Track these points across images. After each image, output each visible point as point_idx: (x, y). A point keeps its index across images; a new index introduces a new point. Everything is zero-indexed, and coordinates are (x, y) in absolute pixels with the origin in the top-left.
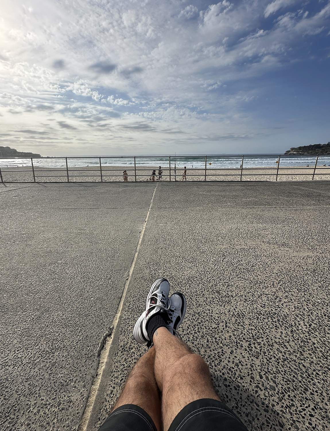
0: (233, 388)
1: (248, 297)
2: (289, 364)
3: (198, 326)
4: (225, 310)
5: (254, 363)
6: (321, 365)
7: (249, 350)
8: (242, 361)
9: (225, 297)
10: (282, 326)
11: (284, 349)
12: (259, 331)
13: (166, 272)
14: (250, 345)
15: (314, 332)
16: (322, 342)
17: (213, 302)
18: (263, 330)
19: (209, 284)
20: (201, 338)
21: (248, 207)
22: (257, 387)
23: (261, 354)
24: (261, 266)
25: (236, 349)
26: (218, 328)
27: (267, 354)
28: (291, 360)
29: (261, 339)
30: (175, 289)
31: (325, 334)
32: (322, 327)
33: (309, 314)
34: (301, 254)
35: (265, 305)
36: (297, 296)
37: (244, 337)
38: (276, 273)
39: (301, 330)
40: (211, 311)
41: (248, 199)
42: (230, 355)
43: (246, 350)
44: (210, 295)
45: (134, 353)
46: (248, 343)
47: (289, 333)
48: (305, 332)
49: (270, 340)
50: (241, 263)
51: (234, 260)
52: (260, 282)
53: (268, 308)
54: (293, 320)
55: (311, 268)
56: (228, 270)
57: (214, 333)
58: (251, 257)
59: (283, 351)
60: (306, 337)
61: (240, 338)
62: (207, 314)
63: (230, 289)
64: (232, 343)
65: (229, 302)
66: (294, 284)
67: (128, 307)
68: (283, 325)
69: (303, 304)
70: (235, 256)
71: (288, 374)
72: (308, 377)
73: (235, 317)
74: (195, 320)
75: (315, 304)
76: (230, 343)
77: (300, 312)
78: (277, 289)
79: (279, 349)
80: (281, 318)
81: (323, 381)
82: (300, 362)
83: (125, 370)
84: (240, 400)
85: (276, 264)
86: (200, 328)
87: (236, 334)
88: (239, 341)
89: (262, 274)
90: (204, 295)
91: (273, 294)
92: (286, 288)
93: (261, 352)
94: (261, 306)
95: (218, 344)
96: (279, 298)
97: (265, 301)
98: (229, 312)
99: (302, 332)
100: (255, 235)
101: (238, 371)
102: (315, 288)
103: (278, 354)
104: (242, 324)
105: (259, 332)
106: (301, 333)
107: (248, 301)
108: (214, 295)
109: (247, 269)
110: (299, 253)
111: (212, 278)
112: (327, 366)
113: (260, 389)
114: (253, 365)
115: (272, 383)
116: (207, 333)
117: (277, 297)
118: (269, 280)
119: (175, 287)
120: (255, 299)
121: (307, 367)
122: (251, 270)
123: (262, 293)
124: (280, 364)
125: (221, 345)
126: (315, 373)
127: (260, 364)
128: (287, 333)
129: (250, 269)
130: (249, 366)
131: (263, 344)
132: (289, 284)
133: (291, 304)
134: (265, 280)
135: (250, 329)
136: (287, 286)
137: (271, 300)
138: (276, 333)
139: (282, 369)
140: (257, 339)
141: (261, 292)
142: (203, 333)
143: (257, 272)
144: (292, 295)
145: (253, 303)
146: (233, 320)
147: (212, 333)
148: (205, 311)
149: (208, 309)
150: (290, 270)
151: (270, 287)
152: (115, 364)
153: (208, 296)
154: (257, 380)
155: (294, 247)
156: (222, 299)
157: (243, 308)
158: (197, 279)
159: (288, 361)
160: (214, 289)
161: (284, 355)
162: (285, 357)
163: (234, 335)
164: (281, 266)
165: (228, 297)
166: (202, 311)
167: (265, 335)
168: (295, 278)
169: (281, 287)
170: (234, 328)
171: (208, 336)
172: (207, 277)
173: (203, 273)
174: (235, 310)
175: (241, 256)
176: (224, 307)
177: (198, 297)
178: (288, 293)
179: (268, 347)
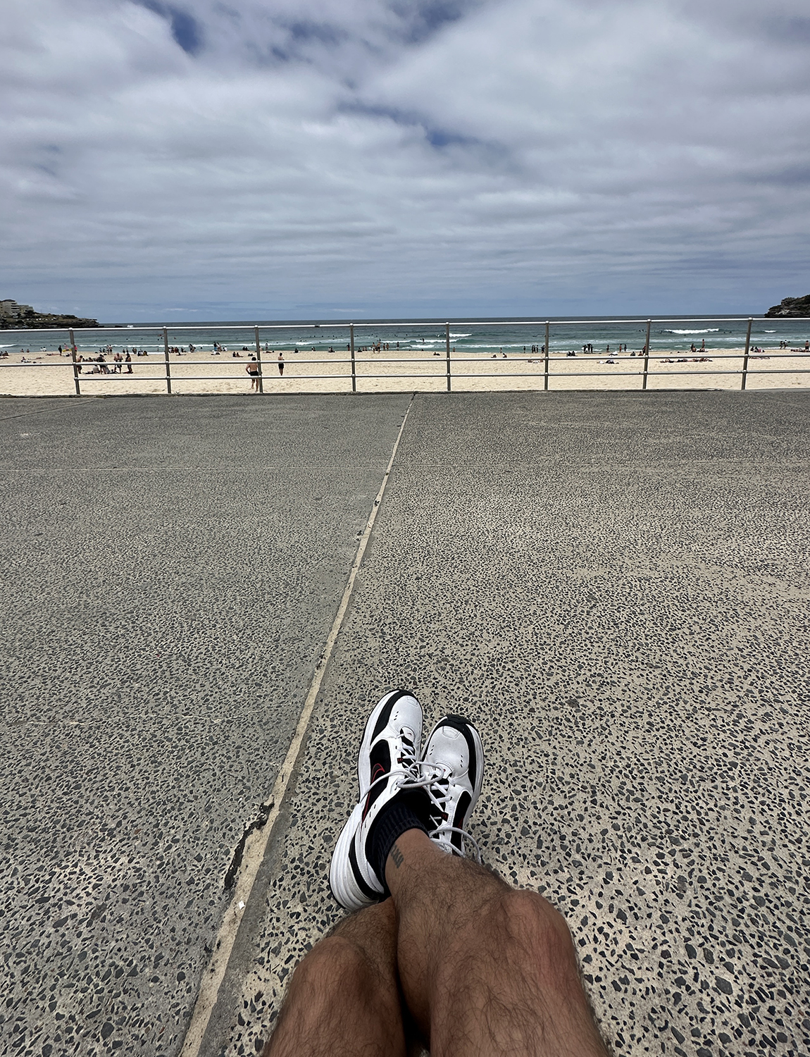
0: (610, 988)
1: (658, 719)
2: (774, 915)
3: (512, 803)
4: (592, 755)
5: (671, 913)
7: (657, 874)
8: (636, 905)
9: (594, 717)
10: (754, 800)
11: (758, 869)
12: (688, 815)
14: (661, 856)
17: (559, 733)
18: (699, 814)
19: (548, 679)
20: (520, 838)
22: (680, 982)
23: (691, 883)
24: (696, 628)
25: (619, 869)
26: (570, 808)
27: (708, 885)
28: (779, 904)
29: (693, 840)
30: (453, 693)
35: (704, 739)
36: (798, 716)
37: (645, 833)
38: (740, 649)
40: (552, 757)
42: (602, 887)
43: (648, 871)
44: (550, 710)
46: (655, 850)
49: (718, 844)
50: (641, 621)
51: (619, 612)
52: (692, 673)
53: (714, 748)
54: (786, 784)
56: (604, 639)
57: (559, 821)
58: (670, 603)
59: (755, 875)
61: (632, 837)
62: (540, 767)
64: (609, 850)
65: (604, 732)
66: (790, 679)
68: (757, 798)
70: (624, 599)
71: (768, 945)
73: (618, 774)
74: (504, 783)
76: (603, 852)
77: (806, 760)
78: (742, 694)
79: (743, 869)
80: (752, 777)
83: (299, 930)
84: (630, 1022)
85: (738, 621)
86: (519, 808)
87: (620, 824)
88: (628, 846)
89: (699, 650)
91: (729, 708)
93: (694, 878)
94: (695, 744)
95: (570, 856)
96: (746, 720)
97: (707, 729)
98: (604, 762)
101: (626, 933)
103: (743, 886)
104: (638, 795)
105: (685, 819)
107: (658, 730)
108: (562, 711)
110: (805, 591)
111: (560, 664)
113: (688, 988)
114: (668, 915)
115: (722, 973)
116: (539, 821)
117: (740, 716)
118: (719, 667)
119: (452, 687)
120: (678, 722)
122: (667, 639)
123: (698, 706)
124: (745, 913)
125: (578, 857)
127: (688, 915)
128: (767, 822)
129: (664, 635)
130: (656, 920)
131: (699, 856)
132: (773, 679)
133: (780, 737)
134: (708, 669)
135: (662, 809)
136: (769, 686)
137: (724, 726)
138: (736, 821)
139: (754, 929)
140: (681, 841)
141: (695, 704)
142: (526, 822)
143: (685, 646)
144: (785, 712)
145: (673, 735)
146: (615, 783)
147: (553, 822)
148: (533, 757)
149: (543, 752)
150: (779, 641)
151: (720, 689)
152: (272, 911)
153: (543, 714)
154: (680, 963)
155: (790, 575)
156: (584, 724)
157: (641, 750)
158: (515, 665)
159: (772, 906)
160: (562, 694)
161: (759, 888)
162: (762, 894)
163: (616, 827)
164: (753, 628)
165: (602, 716)
166: (527, 759)
167: (705, 829)
168: (793, 663)
169: (752, 688)
170: (617, 806)
171: (541, 832)
172: (543, 659)
173: (533, 647)
174: (619, 753)
175: (642, 599)
176: (589, 745)
177: (517, 718)
178: (772, 706)
179: (711, 864)
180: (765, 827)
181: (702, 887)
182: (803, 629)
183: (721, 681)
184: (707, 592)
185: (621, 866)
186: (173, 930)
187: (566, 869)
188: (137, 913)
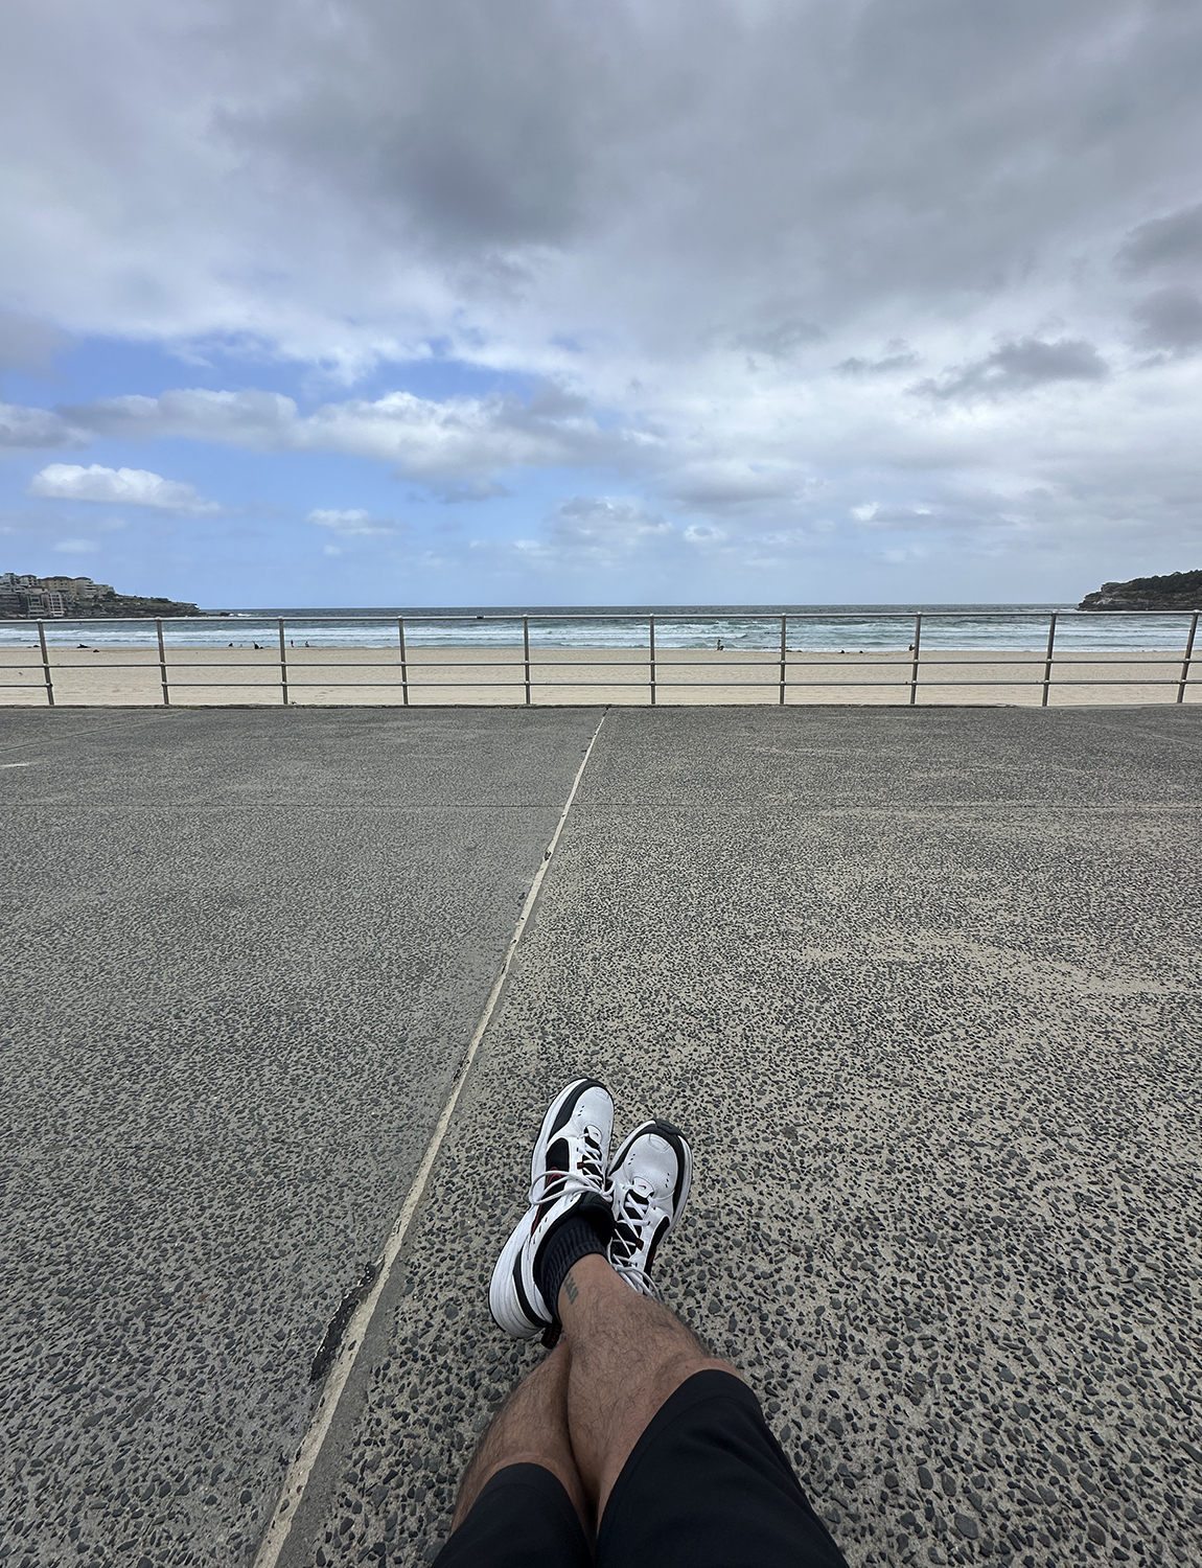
1: (901, 1156)
2: (1040, 1430)
3: (701, 1268)
4: (811, 1205)
5: (901, 1424)
6: (1164, 1435)
7: (886, 1370)
8: (856, 1413)
9: (816, 1152)
10: (1024, 1272)
11: (1023, 1366)
12: (933, 1290)
13: (602, 1048)
14: (893, 1346)
15: (1146, 1299)
16: (1173, 1340)
17: (768, 1173)
18: (948, 1288)
19: (759, 1100)
20: (707, 1316)
21: (931, 803)
22: (907, 1520)
23: (931, 1385)
24: (961, 1032)
25: (836, 1363)
26: (776, 1277)
27: (955, 1386)
28: (1047, 1414)
29: (939, 1324)
30: (630, 1116)
31: (1187, 1309)
32: (1178, 1280)
33: (1132, 1226)
34: (1118, 989)
35: (962, 1186)
36: (1089, 1155)
37: (873, 1313)
38: (1017, 1062)
39: (1096, 1292)
40: (757, 1205)
41: (933, 775)
42: (812, 1387)
43: (875, 1366)
44: (758, 1142)
45: (451, 1368)
46: (886, 1338)
47: (1048, 1303)
48: (1108, 1299)
49: (971, 1330)
50: (888, 1021)
51: (859, 1008)
52: (952, 1094)
53: (976, 1198)
54: (1067, 1249)
55: (1152, 1044)
56: (837, 1046)
57: (760, 1294)
58: (928, 997)
59: (1019, 1374)
60: (1115, 1322)
61: (856, 1318)
62: (740, 1219)
63: (837, 1119)
64: (825, 1335)
65: (827, 1174)
66: (1082, 1105)
67: (447, 1183)
68: (1026, 1268)
69: (1110, 1187)
70: (866, 991)
71: (1030, 1472)
72: (1107, 1486)
73: (844, 1232)
74: (690, 1242)
75: (1158, 1184)
76: (816, 1338)
77: (1097, 1217)
78: (1016, 1124)
79: (1003, 1366)
80: (1023, 1239)
81: (1166, 1505)
82: (1082, 1424)
83: (405, 1436)
85: (1017, 1024)
86: (709, 1277)
87: (842, 1300)
88: (850, 1331)
89: (962, 1063)
90: (735, 1141)
91: (998, 1143)
92: (1051, 1121)
93: (936, 1376)
94: (949, 1192)
95: (771, 1342)
96: (1019, 1159)
97: (966, 1172)
98: (826, 1215)
99: (1097, 1298)
100: (950, 910)
101: (840, 1451)
102: (1159, 1123)
103: (1001, 1389)
104: (868, 1260)
105: (931, 1296)
106: (1094, 1301)
107: (900, 1172)
108: (774, 1144)
109: (906, 1041)
110: (1110, 984)
111: (775, 1078)
112: (1187, 1441)
113: (918, 1529)
114: (899, 1429)
115: (965, 1509)
116: (734, 1294)
117: (1012, 1154)
118: (987, 1086)
120: (928, 1161)
121: (1107, 1445)
122: (921, 1046)
123: (956, 1139)
124: (1002, 1427)
125: (782, 1344)
126: (1135, 1469)
127: (926, 1428)
128: (1039, 1301)
129: (917, 1041)
130: (880, 1435)
131: (945, 1347)
132: (1060, 1104)
133: (1062, 1184)
134: (973, 1089)
135: (899, 1280)
136: (1053, 1113)
137: (990, 1168)
138: (998, 1299)
139: (1011, 1449)
140: (922, 1325)
141: (952, 1137)
142: (716, 1295)
143: (945, 1057)
144: (1073, 1150)
145: (920, 1178)
146: (838, 1243)
147: (752, 1295)
148: (732, 1206)
149: (744, 1198)
150: (1071, 1052)
151: (987, 1117)
152: (371, 1410)
153: (749, 1147)
154: (909, 1494)
155: (1092, 960)
156: (802, 1162)
157: (878, 1199)
158: (715, 1079)
159: (1038, 1417)
160: (775, 1119)
161: (1023, 1392)
162: (1025, 1401)
163: (835, 1305)
164: (1037, 1033)
165: (827, 1151)
166: (723, 1208)
167: (955, 1308)
168: (1087, 1082)
169: (1030, 1116)
170: (839, 1276)
171: (735, 1309)
172: (754, 1072)
173: (741, 1054)
174: (846, 1203)
175: (890, 992)
176: (807, 1191)
177: (713, 1152)
178: (1056, 1141)
179: (961, 1359)
180: (1036, 1308)
181: (946, 1390)
182: (1104, 1036)
183: (989, 1105)
184: (978, 983)
185: (840, 1358)
186: (239, 1434)
187: (765, 1362)
188: (194, 1410)
